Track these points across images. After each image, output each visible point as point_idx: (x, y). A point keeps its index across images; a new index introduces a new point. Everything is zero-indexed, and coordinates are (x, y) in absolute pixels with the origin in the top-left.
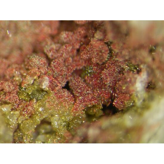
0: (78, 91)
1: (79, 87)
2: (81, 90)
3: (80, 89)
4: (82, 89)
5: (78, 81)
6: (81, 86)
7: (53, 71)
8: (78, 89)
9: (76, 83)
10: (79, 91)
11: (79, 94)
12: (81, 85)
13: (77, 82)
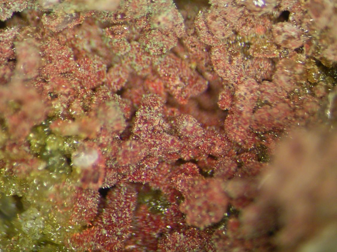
0: (113, 218)
1: (120, 215)
2: (118, 221)
3: (118, 218)
4: (120, 222)
5: (128, 204)
6: (123, 216)
7: (115, 154)
8: (115, 215)
9: (123, 203)
10: (114, 220)
11: (108, 223)
12: (126, 214)
13: (126, 203)
